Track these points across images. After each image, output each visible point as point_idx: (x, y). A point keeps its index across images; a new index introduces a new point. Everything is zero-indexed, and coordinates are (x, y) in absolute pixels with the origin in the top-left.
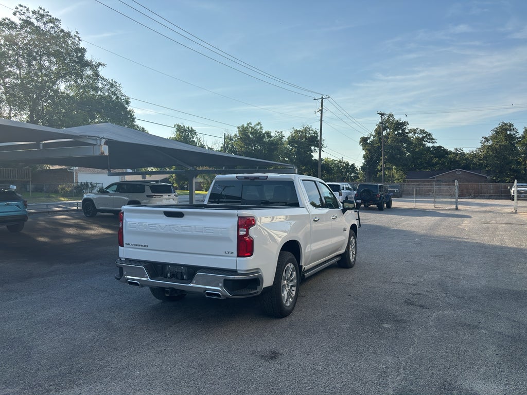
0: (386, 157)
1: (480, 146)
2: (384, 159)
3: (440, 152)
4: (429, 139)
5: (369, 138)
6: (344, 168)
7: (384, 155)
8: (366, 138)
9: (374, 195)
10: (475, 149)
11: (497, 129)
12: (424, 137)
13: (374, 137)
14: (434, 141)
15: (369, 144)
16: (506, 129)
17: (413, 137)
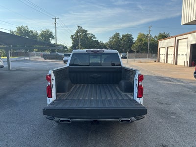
2: (80, 44)
4: (93, 37)
8: (73, 36)
10: (107, 42)
11: (115, 35)
13: (75, 36)
14: (95, 38)
15: (74, 38)
16: (117, 35)
17: (88, 36)
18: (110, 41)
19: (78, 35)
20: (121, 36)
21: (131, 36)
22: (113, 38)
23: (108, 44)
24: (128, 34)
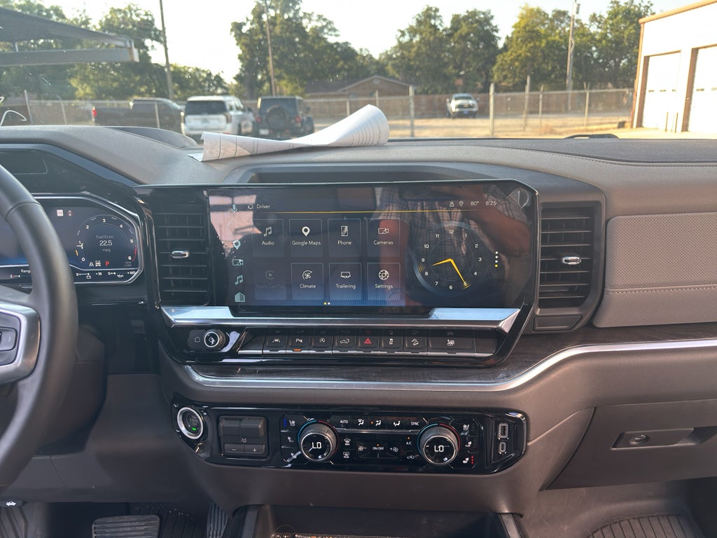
0: (276, 57)
1: (395, 43)
2: (274, 60)
3: (347, 53)
4: (330, 30)
5: (244, 24)
6: (205, 80)
7: (273, 54)
8: (240, 23)
9: (291, 118)
10: (389, 49)
11: (420, 16)
12: (326, 26)
13: (251, 24)
14: (337, 33)
15: (245, 34)
16: (430, 14)
17: (308, 25)
18: (401, 46)
19: (261, 23)
20: (447, 24)
21: (487, 20)
22: (413, 31)
23: (389, 58)
24: (474, 14)
